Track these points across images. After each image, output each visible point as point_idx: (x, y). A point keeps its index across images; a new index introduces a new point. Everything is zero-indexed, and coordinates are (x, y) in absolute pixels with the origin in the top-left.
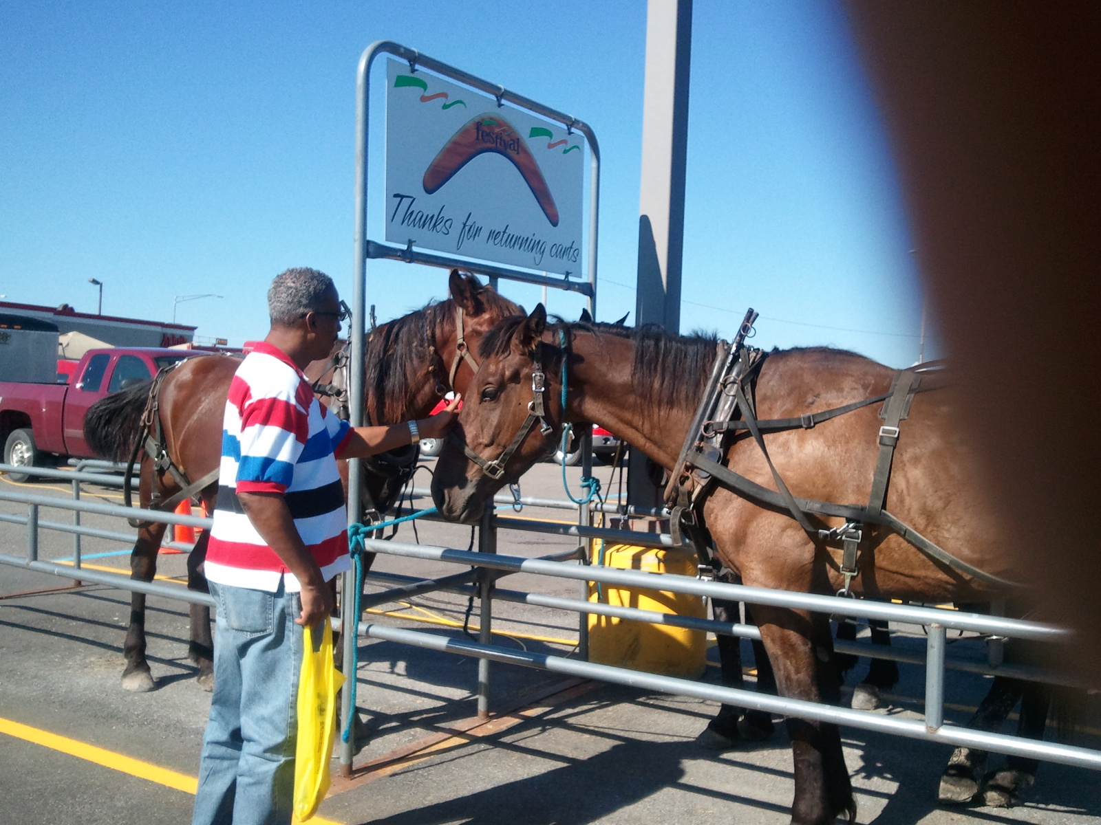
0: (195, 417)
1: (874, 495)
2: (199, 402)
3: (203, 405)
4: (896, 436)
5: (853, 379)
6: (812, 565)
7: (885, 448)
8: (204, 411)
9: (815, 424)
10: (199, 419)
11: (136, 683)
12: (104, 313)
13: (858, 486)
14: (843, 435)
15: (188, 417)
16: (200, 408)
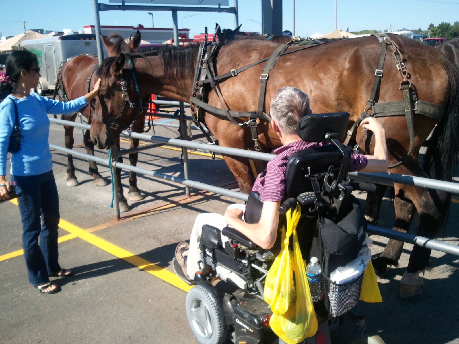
0: (75, 82)
1: (259, 106)
2: (76, 76)
3: (78, 77)
4: (266, 78)
5: (257, 51)
6: (242, 138)
7: (262, 84)
8: (78, 79)
9: (237, 73)
10: (77, 83)
11: (71, 183)
12: (155, 27)
13: (254, 102)
14: (248, 79)
15: (73, 82)
16: (77, 78)
